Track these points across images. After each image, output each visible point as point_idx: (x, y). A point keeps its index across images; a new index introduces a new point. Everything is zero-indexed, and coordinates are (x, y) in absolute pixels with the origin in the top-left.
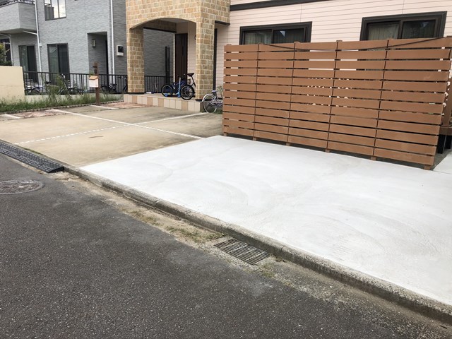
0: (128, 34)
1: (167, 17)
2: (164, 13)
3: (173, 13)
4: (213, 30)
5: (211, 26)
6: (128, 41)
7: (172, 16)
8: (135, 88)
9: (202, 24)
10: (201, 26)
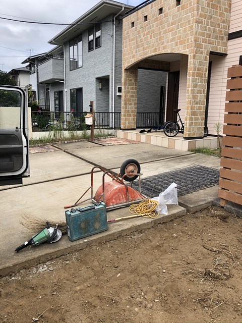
0: (123, 74)
1: (158, 53)
2: (155, 50)
3: (164, 48)
4: (207, 62)
5: (206, 57)
6: (123, 81)
7: (163, 52)
8: (127, 125)
9: (194, 56)
10: (194, 58)
